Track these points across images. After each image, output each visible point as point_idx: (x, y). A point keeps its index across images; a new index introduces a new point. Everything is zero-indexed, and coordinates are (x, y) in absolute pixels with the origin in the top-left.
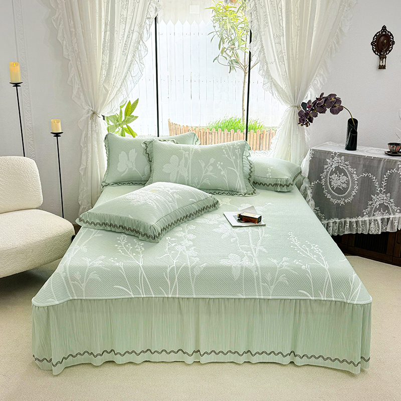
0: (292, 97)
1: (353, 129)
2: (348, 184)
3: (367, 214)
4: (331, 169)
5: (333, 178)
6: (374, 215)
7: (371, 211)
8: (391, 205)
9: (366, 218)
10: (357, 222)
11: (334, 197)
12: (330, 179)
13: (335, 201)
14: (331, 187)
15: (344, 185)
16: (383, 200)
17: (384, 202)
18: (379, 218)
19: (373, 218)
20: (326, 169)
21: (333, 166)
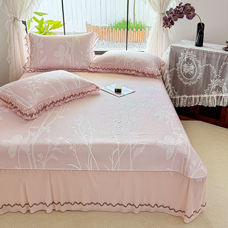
0: (159, 6)
1: (201, 30)
2: (194, 71)
3: (207, 93)
4: (183, 60)
5: (185, 67)
6: (211, 94)
7: (210, 90)
8: (224, 87)
9: (206, 96)
10: (200, 98)
11: (185, 80)
12: (182, 67)
13: (185, 83)
14: (183, 73)
15: (192, 72)
16: (219, 83)
17: (219, 85)
18: (215, 96)
19: (211, 96)
20: (180, 60)
21: (185, 58)
